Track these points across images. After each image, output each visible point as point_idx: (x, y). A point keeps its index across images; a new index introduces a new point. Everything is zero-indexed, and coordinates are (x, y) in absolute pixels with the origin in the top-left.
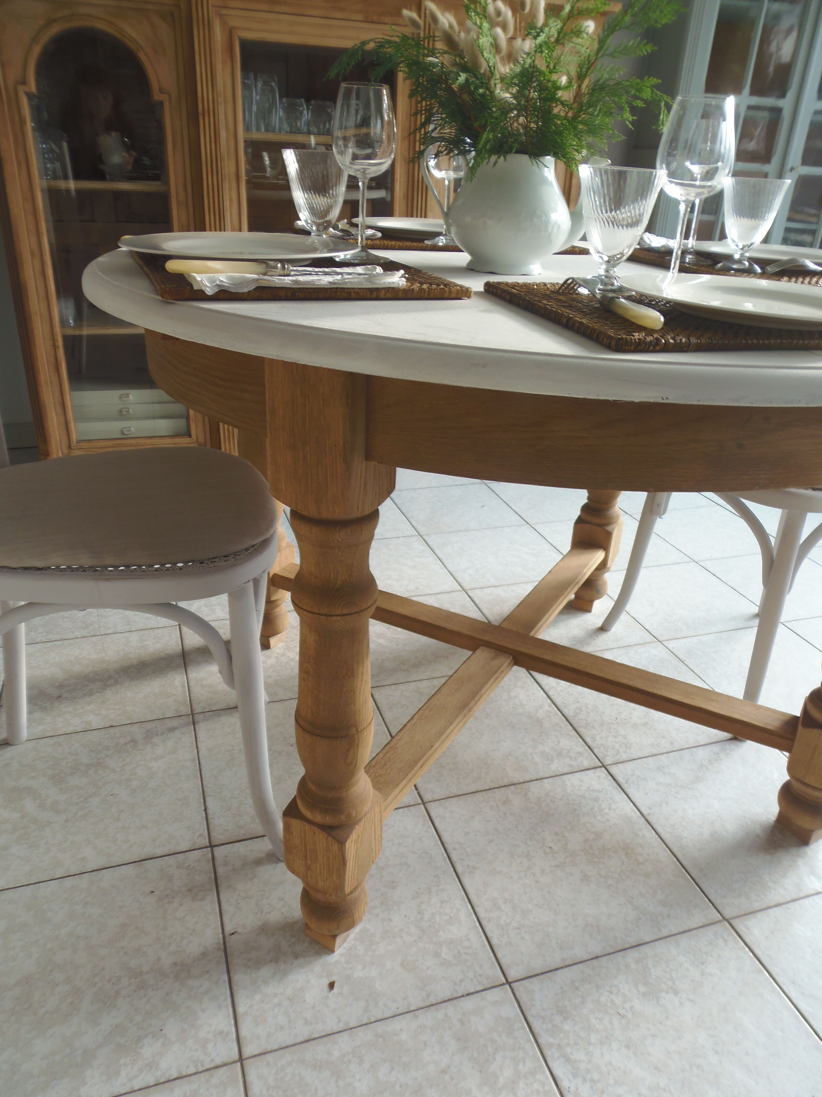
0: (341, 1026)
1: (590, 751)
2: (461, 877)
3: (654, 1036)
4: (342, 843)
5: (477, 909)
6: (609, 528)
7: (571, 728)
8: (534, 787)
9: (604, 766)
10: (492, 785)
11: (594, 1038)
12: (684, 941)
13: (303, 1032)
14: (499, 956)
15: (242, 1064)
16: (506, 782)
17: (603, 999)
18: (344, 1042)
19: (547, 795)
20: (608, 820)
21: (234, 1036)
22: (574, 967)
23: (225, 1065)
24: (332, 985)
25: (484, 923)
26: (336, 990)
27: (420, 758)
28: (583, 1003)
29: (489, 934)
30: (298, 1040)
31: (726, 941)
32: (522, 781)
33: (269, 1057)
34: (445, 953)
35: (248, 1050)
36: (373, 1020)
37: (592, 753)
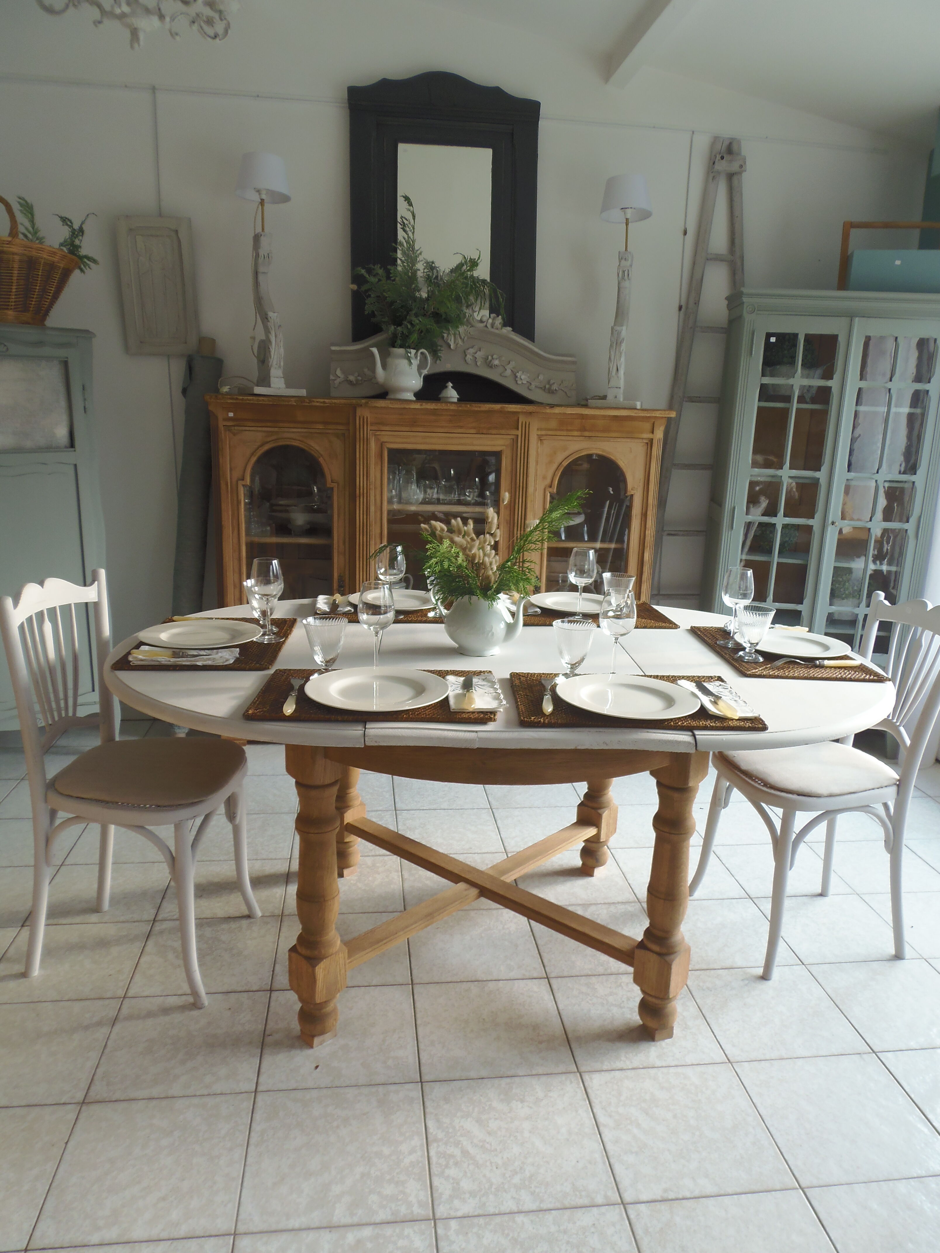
0: (315, 1086)
1: (543, 968)
2: (417, 1027)
3: (496, 1119)
4: (314, 966)
5: (420, 1044)
6: (600, 811)
7: (537, 952)
8: (491, 985)
9: (547, 978)
10: (463, 980)
11: (459, 1114)
12: (543, 1079)
13: (293, 1085)
14: (422, 1069)
15: (255, 1094)
16: (473, 979)
17: (475, 1098)
18: (314, 1093)
19: (498, 990)
20: (532, 1009)
21: (255, 1081)
22: (465, 1081)
23: (246, 1092)
24: (317, 1067)
25: (421, 1052)
26: (318, 1069)
27: (386, 938)
28: (462, 1098)
29: (421, 1057)
30: (289, 1089)
31: (571, 1082)
32: (485, 979)
33: (271, 1093)
34: (390, 1062)
35: (260, 1088)
36: (334, 1086)
37: (543, 969)
